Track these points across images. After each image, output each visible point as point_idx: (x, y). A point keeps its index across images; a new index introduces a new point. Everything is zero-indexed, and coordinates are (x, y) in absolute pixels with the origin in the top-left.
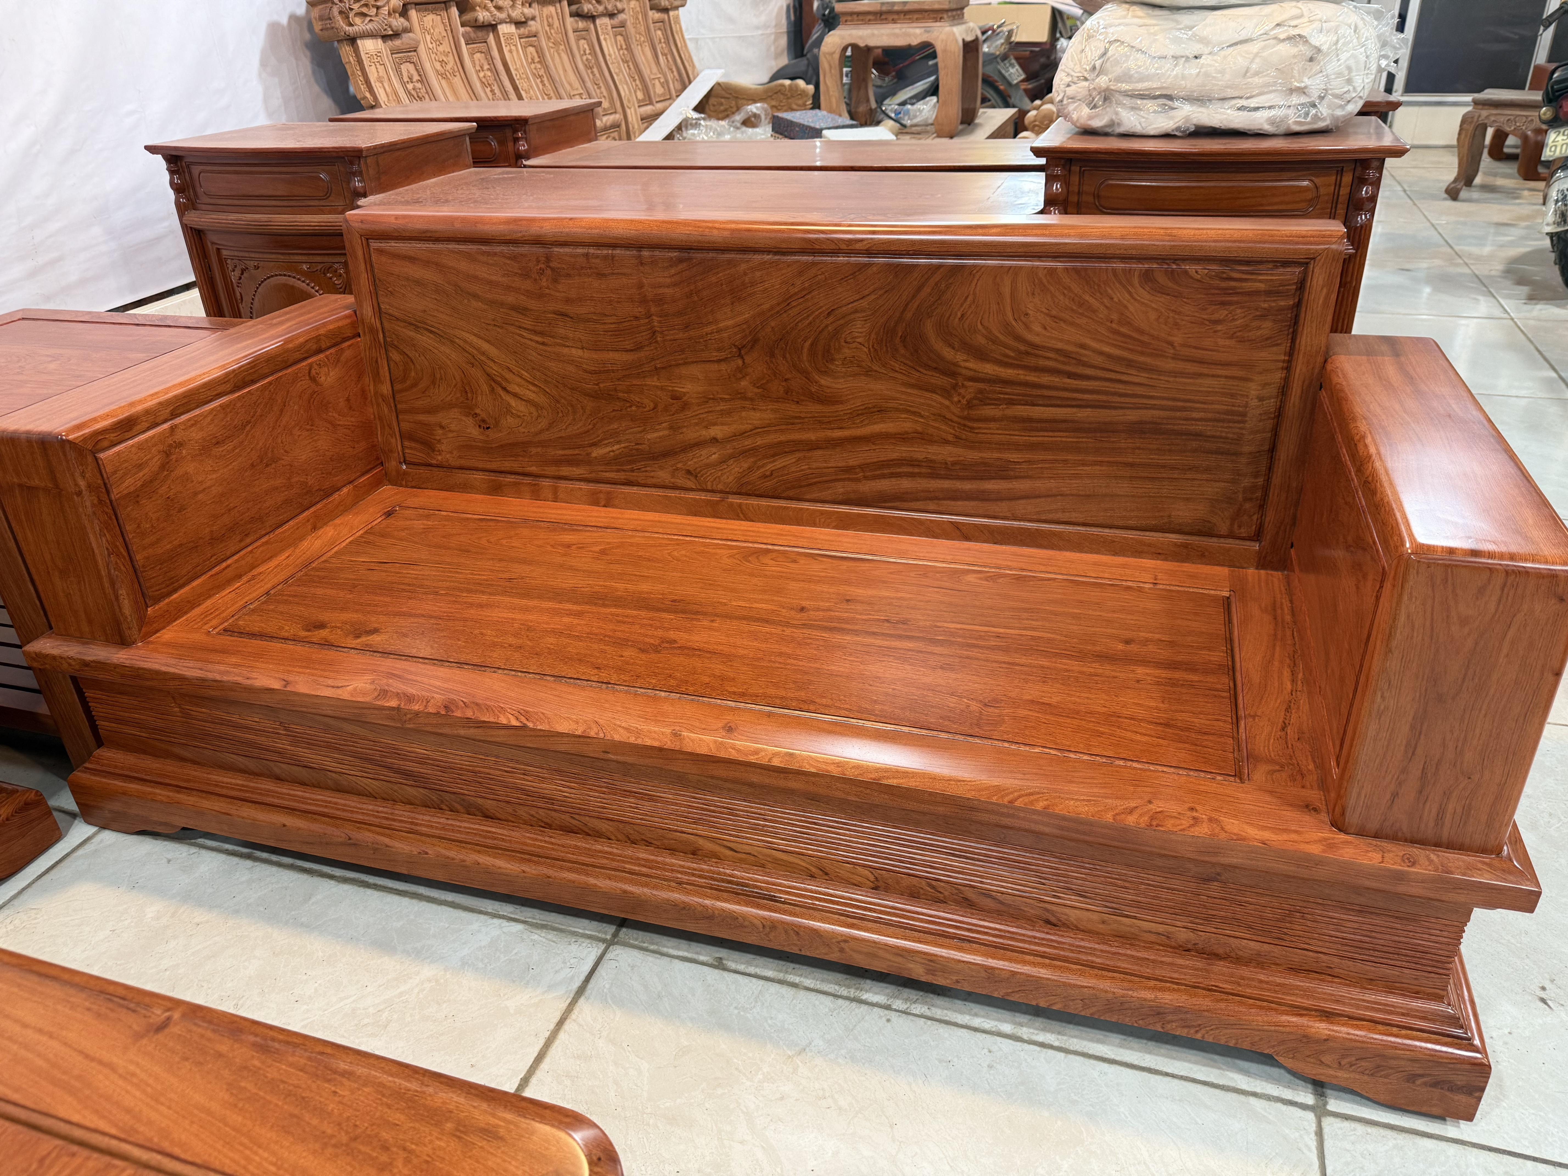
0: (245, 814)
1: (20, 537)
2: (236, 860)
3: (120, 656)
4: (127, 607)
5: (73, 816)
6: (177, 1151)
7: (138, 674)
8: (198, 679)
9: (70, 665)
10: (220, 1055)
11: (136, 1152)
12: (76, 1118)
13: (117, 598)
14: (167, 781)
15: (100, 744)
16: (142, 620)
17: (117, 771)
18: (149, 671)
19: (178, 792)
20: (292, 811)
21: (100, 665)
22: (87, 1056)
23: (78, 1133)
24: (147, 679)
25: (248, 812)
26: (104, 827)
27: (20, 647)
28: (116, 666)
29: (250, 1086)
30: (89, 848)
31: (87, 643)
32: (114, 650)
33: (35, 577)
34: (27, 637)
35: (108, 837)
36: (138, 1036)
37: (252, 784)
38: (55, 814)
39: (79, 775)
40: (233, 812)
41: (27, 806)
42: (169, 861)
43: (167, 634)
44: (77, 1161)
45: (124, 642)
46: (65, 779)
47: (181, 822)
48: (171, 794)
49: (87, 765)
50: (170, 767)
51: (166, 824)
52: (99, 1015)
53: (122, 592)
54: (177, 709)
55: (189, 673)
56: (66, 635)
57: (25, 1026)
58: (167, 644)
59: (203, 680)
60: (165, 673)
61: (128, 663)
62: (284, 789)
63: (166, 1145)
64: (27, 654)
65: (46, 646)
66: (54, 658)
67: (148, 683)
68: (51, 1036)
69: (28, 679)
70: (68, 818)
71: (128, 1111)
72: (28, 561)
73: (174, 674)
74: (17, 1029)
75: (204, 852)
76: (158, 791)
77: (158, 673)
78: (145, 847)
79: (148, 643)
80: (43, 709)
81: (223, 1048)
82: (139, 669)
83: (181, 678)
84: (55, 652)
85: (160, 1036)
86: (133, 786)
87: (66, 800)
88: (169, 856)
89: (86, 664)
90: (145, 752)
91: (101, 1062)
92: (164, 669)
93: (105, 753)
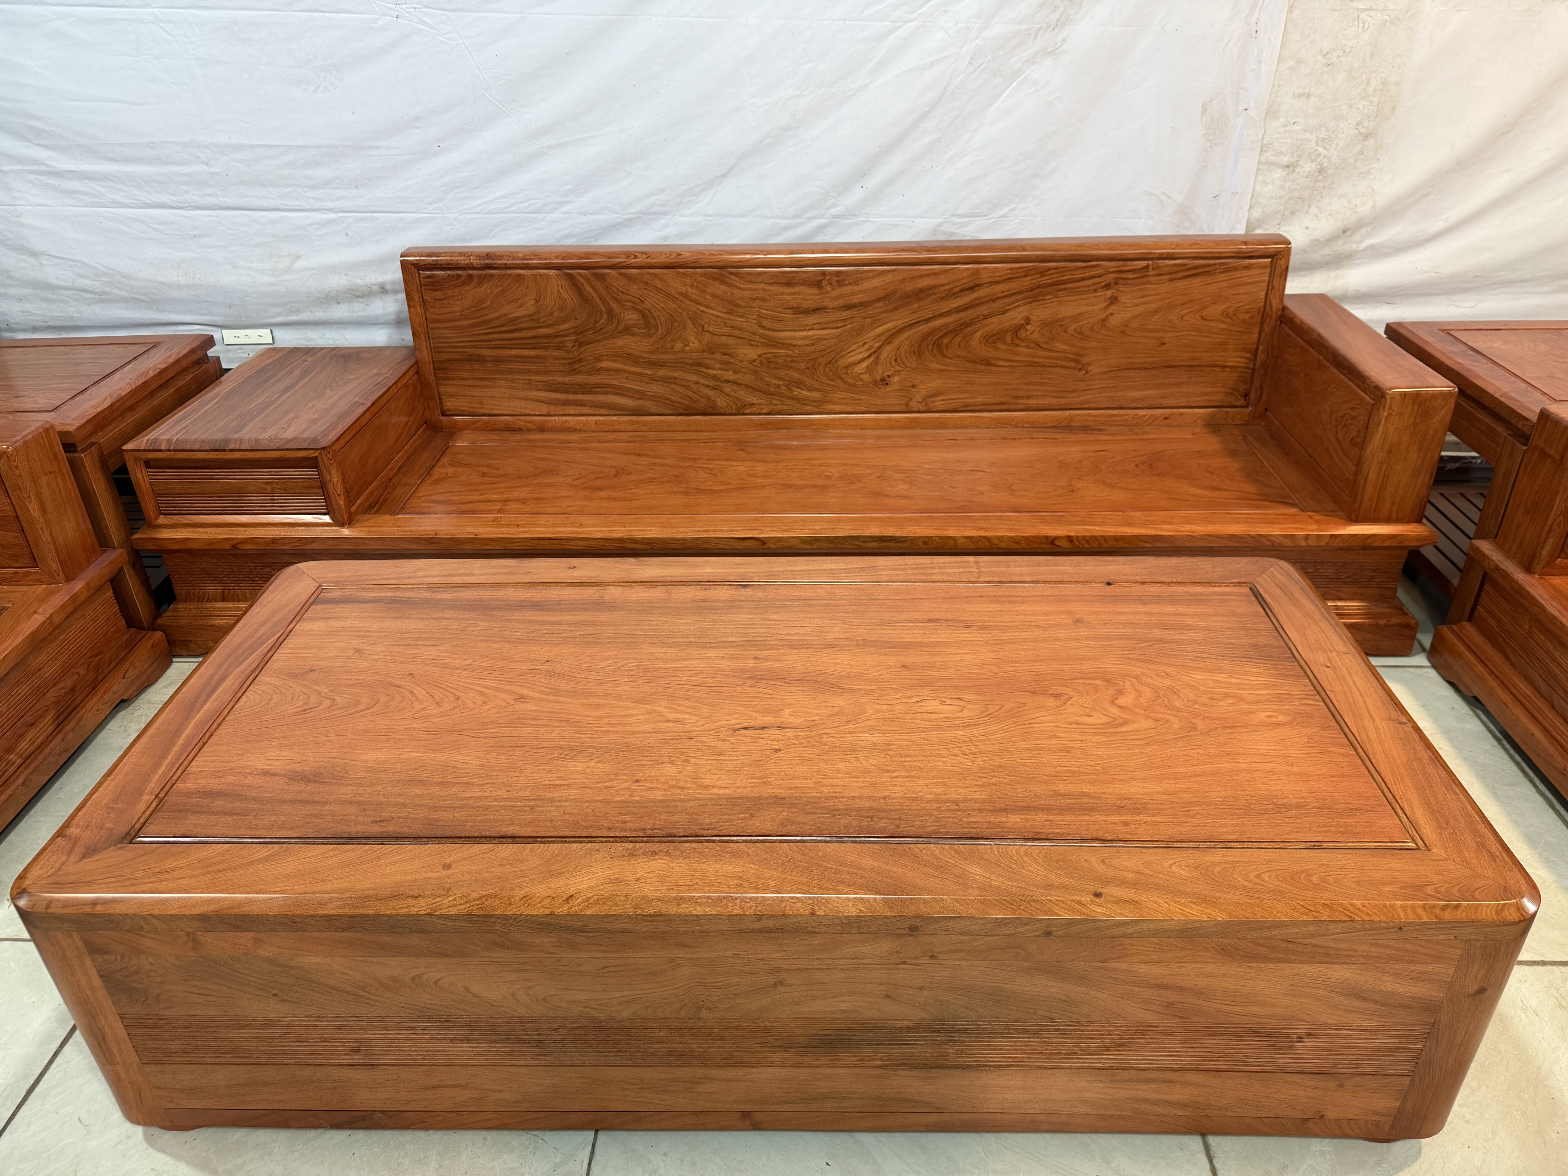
0: (1515, 711)
1: (1519, 478)
2: (1489, 735)
3: (1520, 576)
4: (1546, 552)
5: (1424, 650)
6: (1373, 761)
7: (1522, 592)
8: (1552, 615)
9: (1489, 564)
10: (1414, 748)
11: (1360, 750)
12: (1349, 724)
13: (1545, 542)
14: (1488, 664)
15: (1470, 619)
16: (1550, 562)
17: (1467, 641)
18: (1529, 594)
19: (1489, 674)
20: (1545, 730)
21: (1505, 575)
22: (1368, 711)
23: (1346, 730)
24: (1524, 598)
25: (1519, 712)
26: (1434, 667)
27: (1470, 539)
28: (1513, 580)
29: (1416, 766)
30: (1418, 671)
31: (1508, 558)
32: (1518, 570)
33: (1510, 504)
34: (1480, 535)
35: (1433, 673)
36: (1390, 719)
37: (1534, 698)
38: (1416, 643)
39: (1445, 630)
40: (1510, 706)
41: (1407, 626)
42: (1453, 708)
43: (1557, 581)
44: (1339, 736)
45: (1528, 569)
46: (1435, 627)
47: (1477, 692)
48: (1484, 672)
49: (1453, 626)
50: (1496, 657)
51: (1468, 687)
52: (1383, 702)
53: (1551, 541)
54: (1527, 627)
55: (1550, 609)
56: (1500, 547)
57: (1355, 685)
58: (1553, 587)
59: (1555, 618)
60: (1537, 601)
61: (1521, 582)
62: (1551, 714)
63: (1372, 757)
64: (1471, 545)
65: (1486, 547)
66: (1484, 555)
67: (1523, 601)
68: (1361, 694)
69: (1461, 561)
70: (1420, 649)
71: (1368, 737)
72: (1513, 495)
73: (1541, 604)
74: (1352, 683)
75: (1475, 718)
76: (1479, 666)
77: (1533, 598)
78: (1448, 692)
79: (1542, 578)
80: (1455, 582)
81: (1418, 748)
82: (1524, 589)
83: (1544, 609)
84: (1487, 552)
85: (1398, 725)
86: (1468, 655)
87: (1426, 640)
88: (1455, 706)
89: (1498, 569)
90: (1490, 640)
91: (1371, 716)
92: (1538, 598)
93: (1468, 626)
